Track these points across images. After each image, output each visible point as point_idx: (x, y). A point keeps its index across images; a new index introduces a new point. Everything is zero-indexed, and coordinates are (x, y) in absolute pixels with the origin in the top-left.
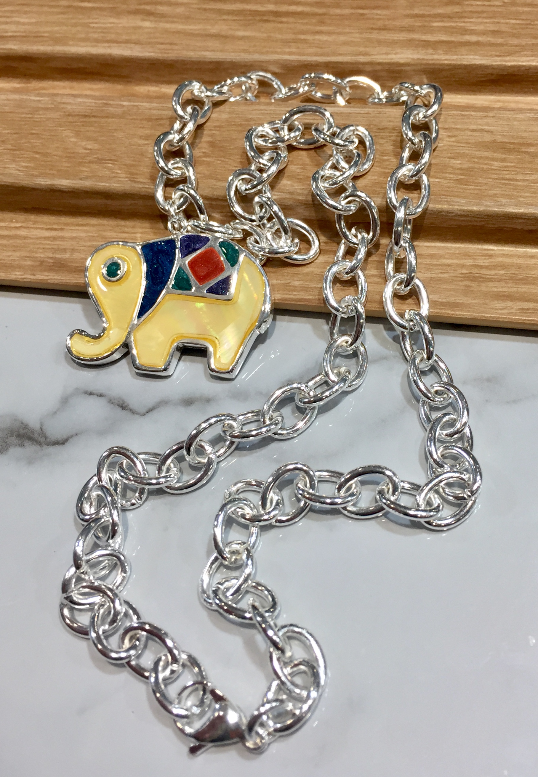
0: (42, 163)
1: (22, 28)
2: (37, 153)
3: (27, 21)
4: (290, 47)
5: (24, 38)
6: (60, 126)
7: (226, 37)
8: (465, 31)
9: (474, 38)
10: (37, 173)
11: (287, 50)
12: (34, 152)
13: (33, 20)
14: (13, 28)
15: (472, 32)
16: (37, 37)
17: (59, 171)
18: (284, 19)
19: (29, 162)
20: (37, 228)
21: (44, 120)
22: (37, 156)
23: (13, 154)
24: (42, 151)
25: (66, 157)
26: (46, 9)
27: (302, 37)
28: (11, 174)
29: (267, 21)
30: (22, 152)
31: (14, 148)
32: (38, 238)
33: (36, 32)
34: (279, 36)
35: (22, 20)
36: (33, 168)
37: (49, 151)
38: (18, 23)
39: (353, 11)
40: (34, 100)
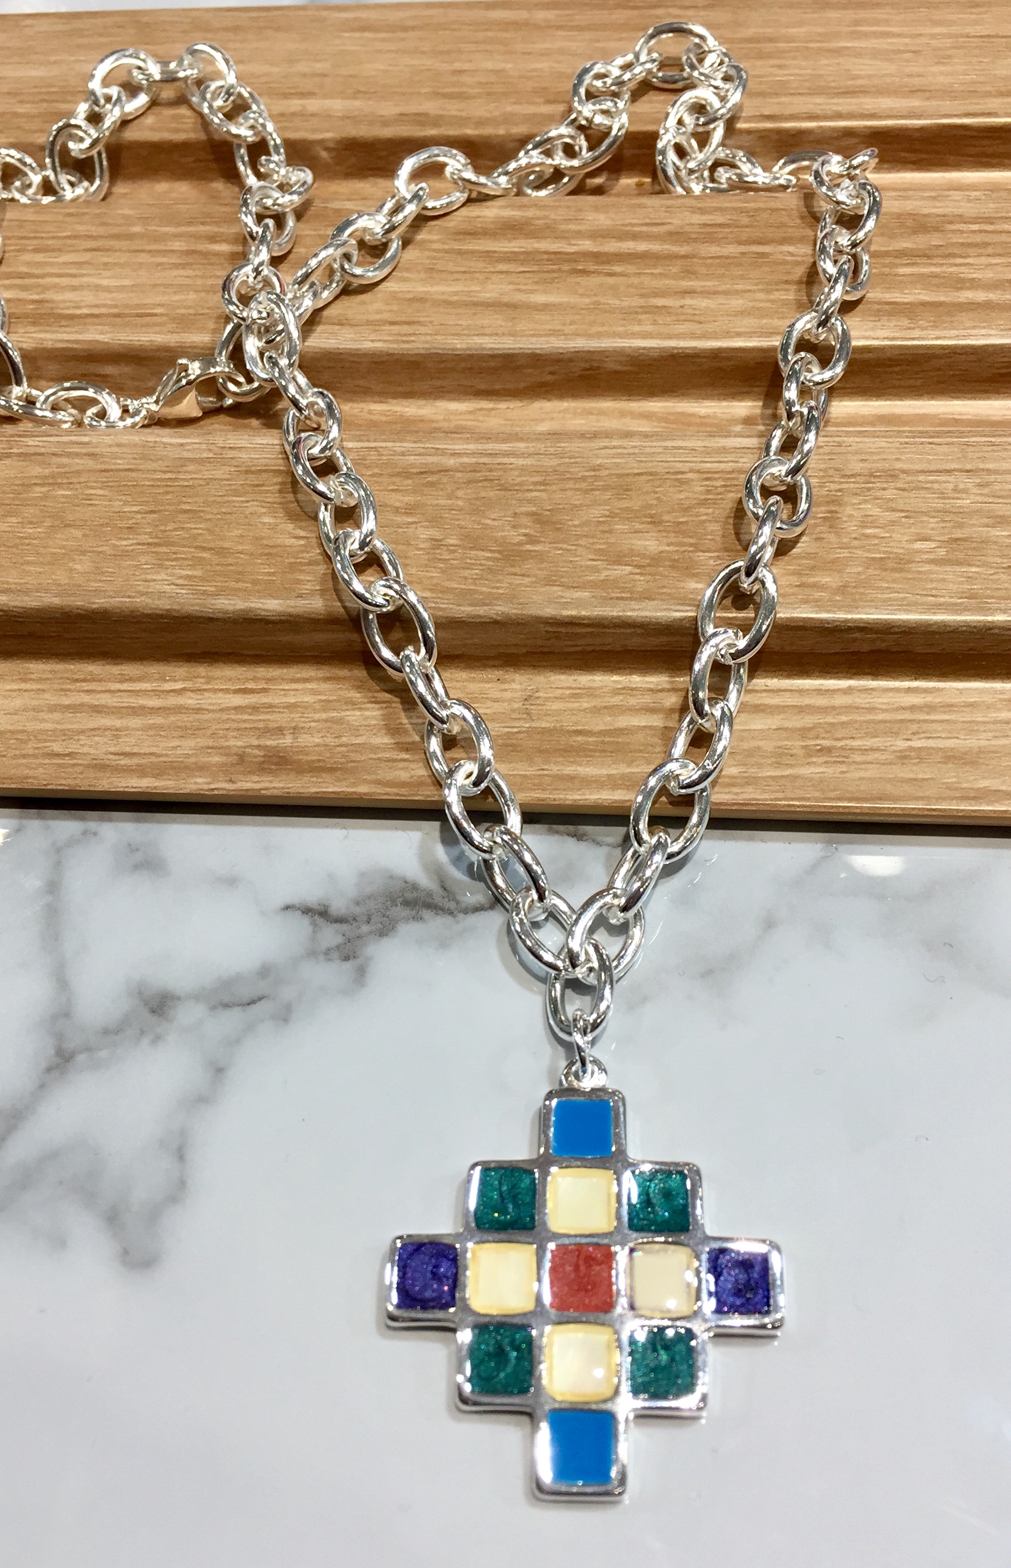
0: (218, 568)
1: (105, 298)
2: (204, 549)
3: (114, 283)
4: (640, 322)
5: (118, 317)
6: (236, 493)
7: (513, 306)
8: (961, 283)
9: (980, 296)
10: (213, 589)
11: (636, 328)
12: (196, 547)
13: (126, 282)
14: (88, 297)
15: (974, 284)
16: (142, 316)
17: (255, 582)
18: (617, 269)
19: (193, 567)
20: (215, 691)
21: (201, 482)
22: (204, 555)
23: (156, 552)
24: (212, 545)
25: (262, 554)
26: (144, 258)
27: (660, 302)
28: (161, 594)
29: (584, 272)
30: (174, 549)
31: (156, 540)
32: (221, 710)
33: (138, 306)
34: (615, 302)
35: (105, 282)
36: (203, 579)
37: (226, 545)
38: (98, 288)
39: (743, 249)
40: (171, 445)
